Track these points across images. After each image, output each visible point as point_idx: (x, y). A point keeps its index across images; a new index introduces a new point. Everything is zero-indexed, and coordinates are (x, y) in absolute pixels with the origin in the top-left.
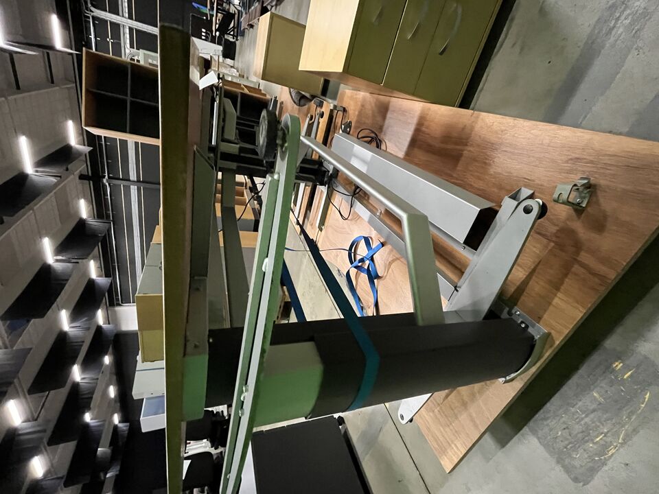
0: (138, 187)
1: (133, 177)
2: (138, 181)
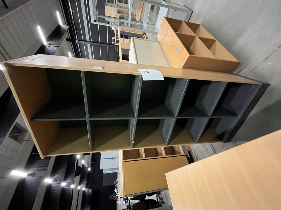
0: (90, 45)
1: (88, 40)
2: (90, 42)
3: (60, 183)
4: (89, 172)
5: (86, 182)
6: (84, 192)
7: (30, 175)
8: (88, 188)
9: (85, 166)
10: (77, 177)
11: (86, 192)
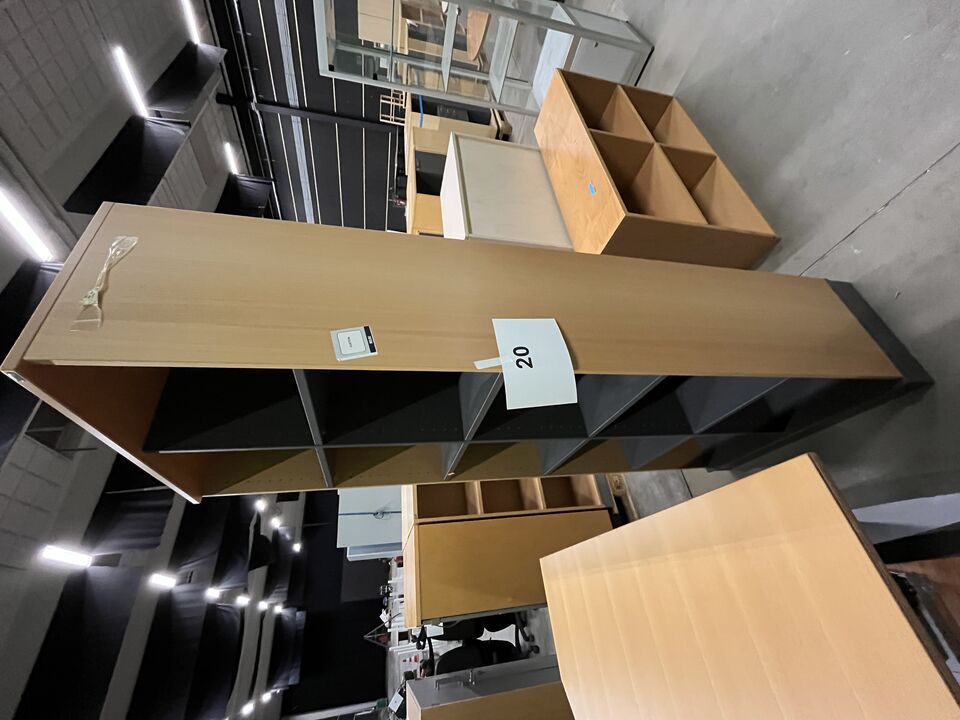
0: (302, 120)
2: (302, 108)
3: (201, 590)
4: (296, 556)
5: (285, 589)
6: (279, 618)
7: (101, 562)
8: (294, 606)
9: (284, 536)
10: (257, 570)
11: (287, 619)
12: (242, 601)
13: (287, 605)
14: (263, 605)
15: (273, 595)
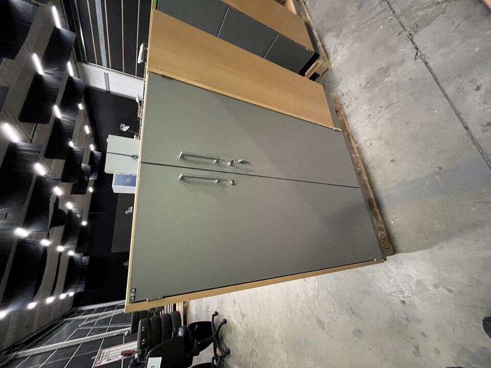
4: (83, 228)
5: (76, 241)
6: (71, 258)
8: (81, 252)
9: (76, 214)
10: (56, 228)
11: (77, 258)
12: (45, 243)
13: (77, 251)
14: (60, 249)
15: (67, 244)
